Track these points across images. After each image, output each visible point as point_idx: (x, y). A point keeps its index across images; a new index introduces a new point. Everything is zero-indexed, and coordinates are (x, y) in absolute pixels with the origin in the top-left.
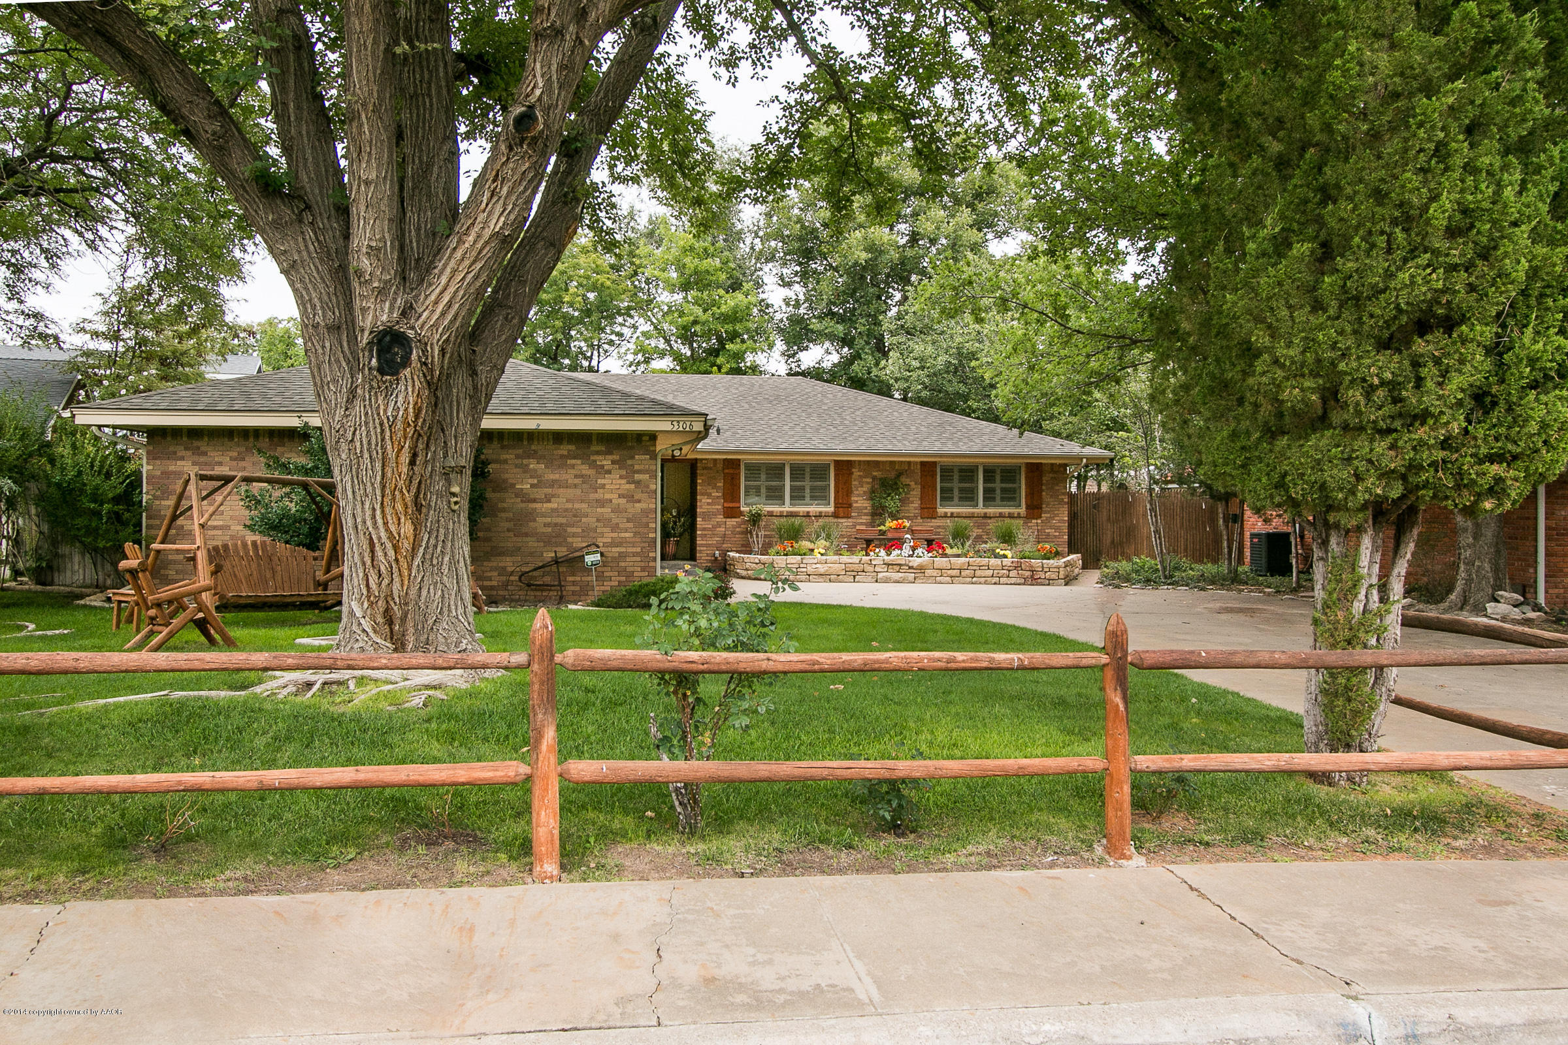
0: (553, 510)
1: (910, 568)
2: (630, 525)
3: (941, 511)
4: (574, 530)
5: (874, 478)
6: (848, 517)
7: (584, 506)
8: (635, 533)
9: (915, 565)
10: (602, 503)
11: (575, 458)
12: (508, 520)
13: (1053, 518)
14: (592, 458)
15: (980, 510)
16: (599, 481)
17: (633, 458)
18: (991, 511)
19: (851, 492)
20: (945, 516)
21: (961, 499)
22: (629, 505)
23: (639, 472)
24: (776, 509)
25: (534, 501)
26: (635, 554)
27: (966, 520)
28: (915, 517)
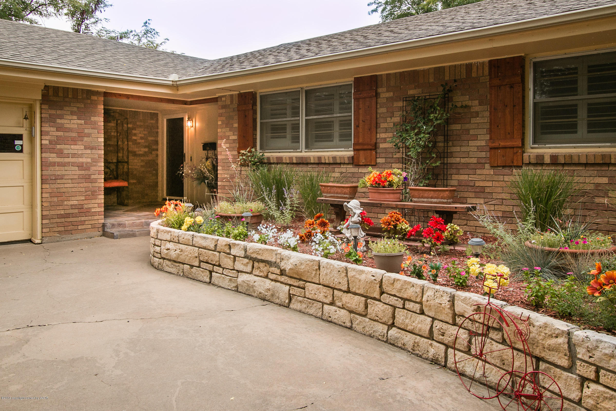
3: (532, 151)
5: (408, 100)
6: (372, 165)
19: (377, 125)
20: (542, 162)
24: (288, 154)
27: (591, 171)
28: (480, 164)
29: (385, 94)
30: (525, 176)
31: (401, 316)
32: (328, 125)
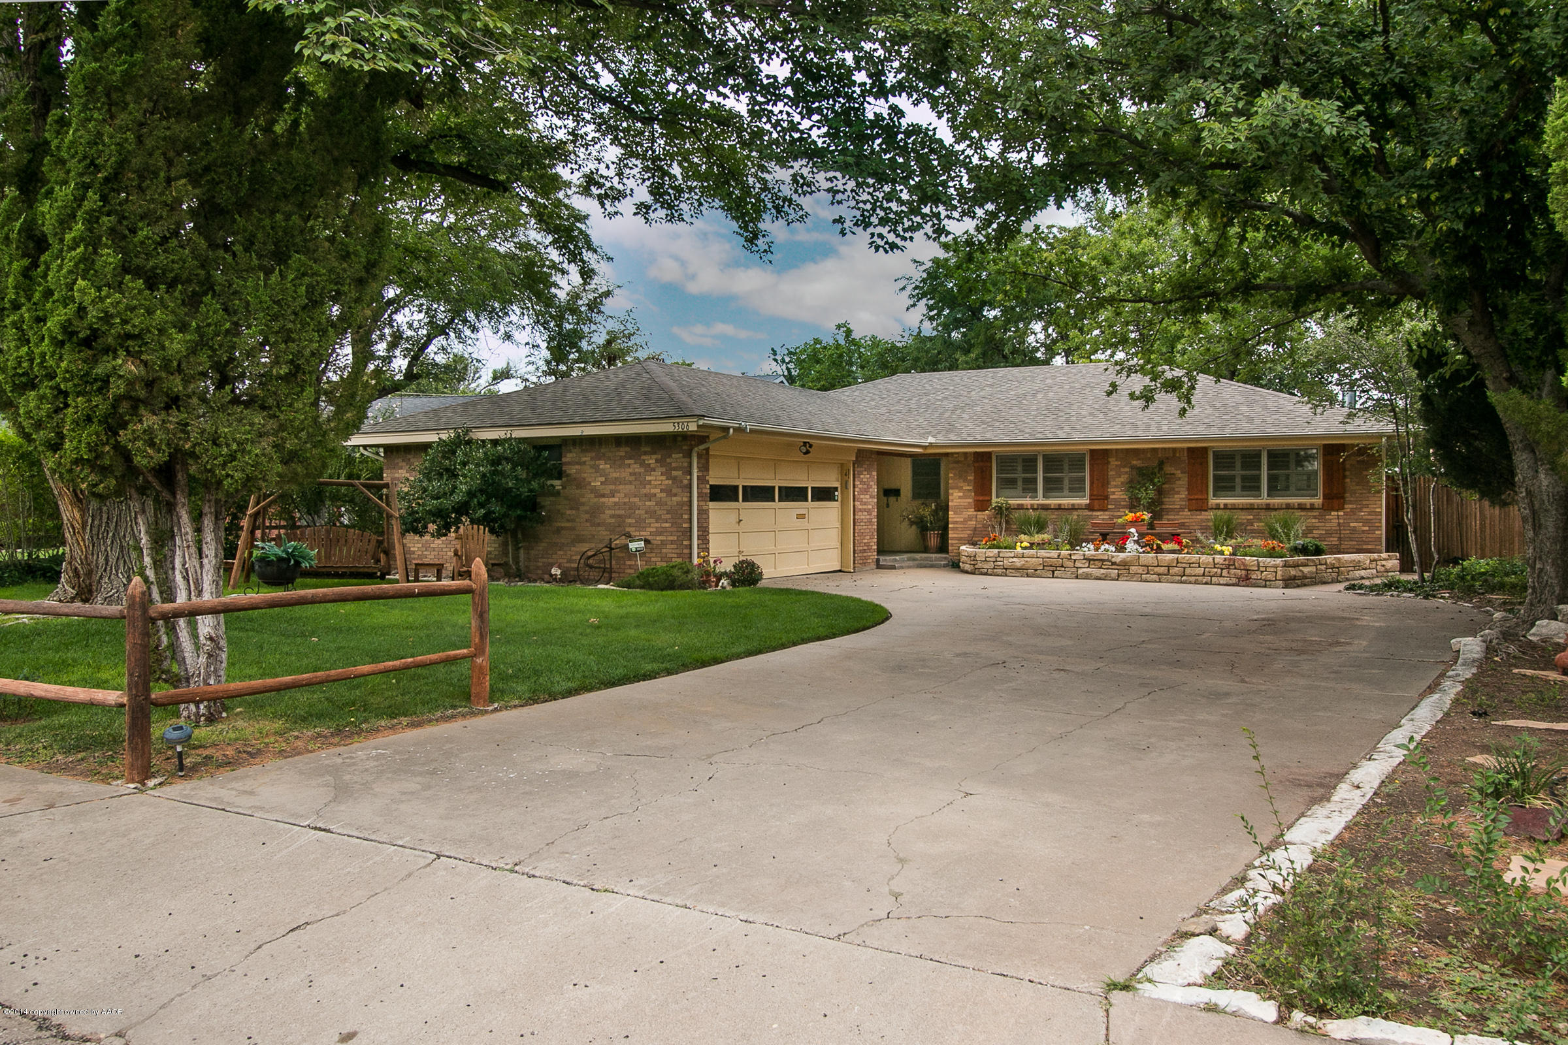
0: (616, 504)
1: (1113, 564)
2: (669, 516)
3: (1213, 501)
4: (629, 521)
5: (1132, 467)
6: (1104, 510)
7: (636, 500)
8: (672, 524)
9: (1118, 560)
10: (649, 497)
11: (630, 458)
12: (587, 512)
13: (1360, 510)
14: (643, 457)
15: (1264, 499)
16: (648, 478)
17: (670, 456)
18: (1277, 501)
19: (1108, 483)
20: (1217, 507)
21: (1244, 488)
22: (668, 499)
23: (675, 469)
24: (1027, 502)
25: (603, 496)
26: (672, 542)
27: (1244, 512)
28: (1182, 509)
29: (1114, 462)
30: (1215, 516)
31: (1188, 571)
32: (1059, 481)
